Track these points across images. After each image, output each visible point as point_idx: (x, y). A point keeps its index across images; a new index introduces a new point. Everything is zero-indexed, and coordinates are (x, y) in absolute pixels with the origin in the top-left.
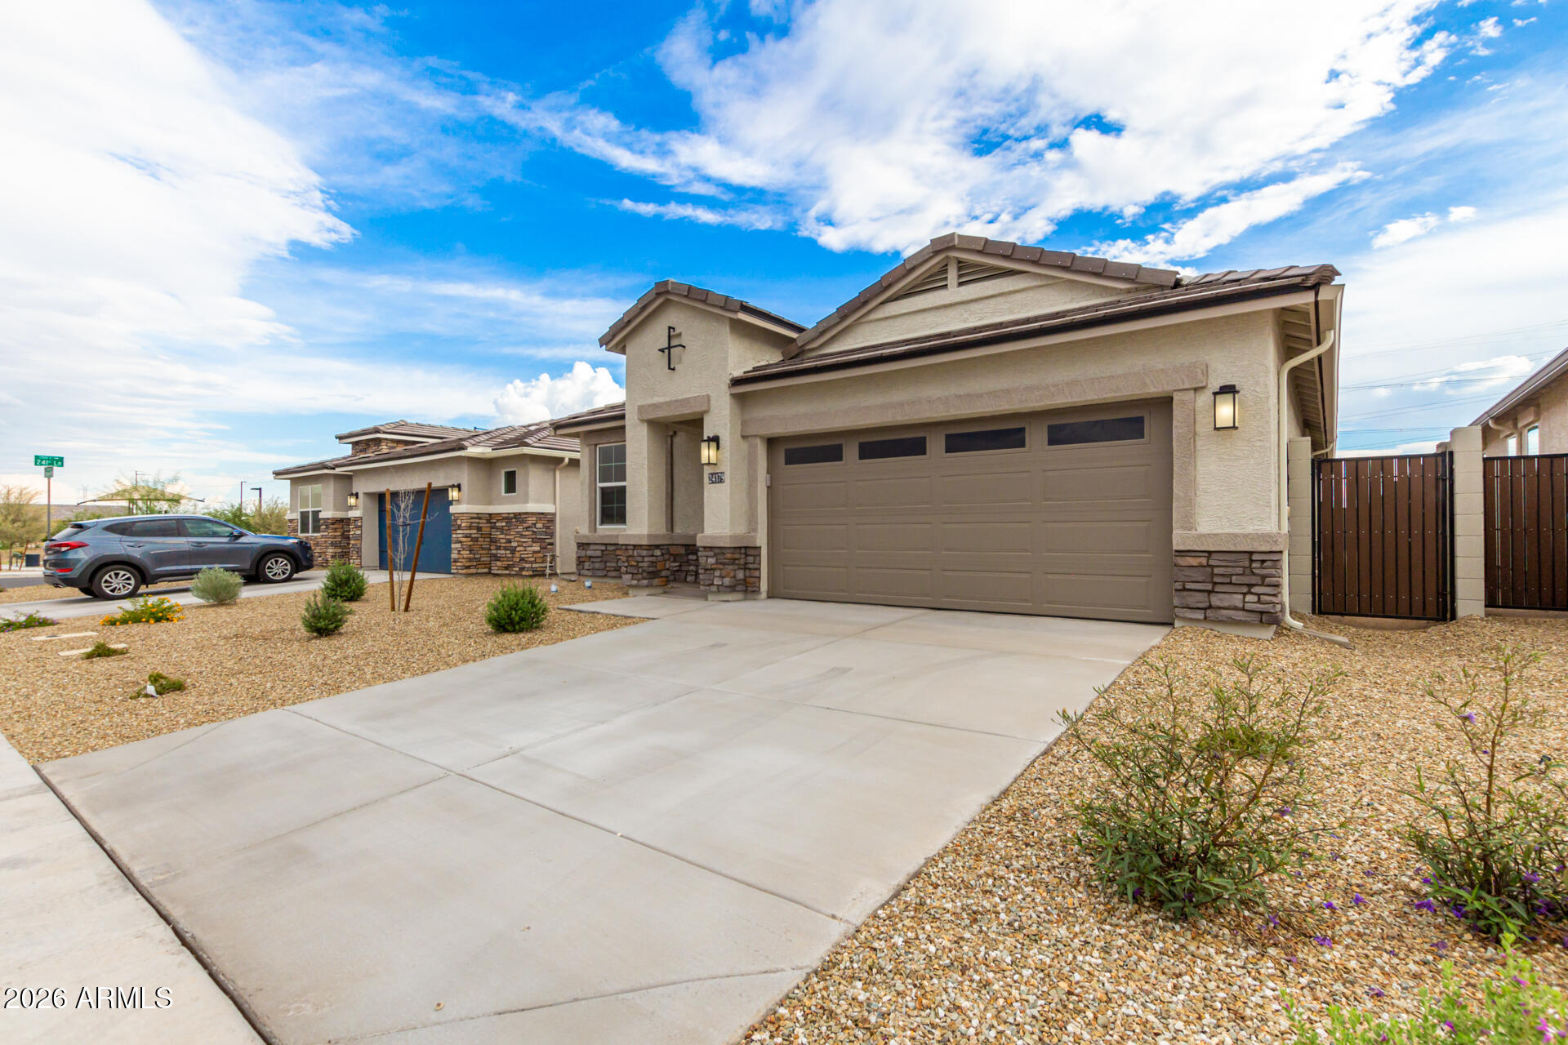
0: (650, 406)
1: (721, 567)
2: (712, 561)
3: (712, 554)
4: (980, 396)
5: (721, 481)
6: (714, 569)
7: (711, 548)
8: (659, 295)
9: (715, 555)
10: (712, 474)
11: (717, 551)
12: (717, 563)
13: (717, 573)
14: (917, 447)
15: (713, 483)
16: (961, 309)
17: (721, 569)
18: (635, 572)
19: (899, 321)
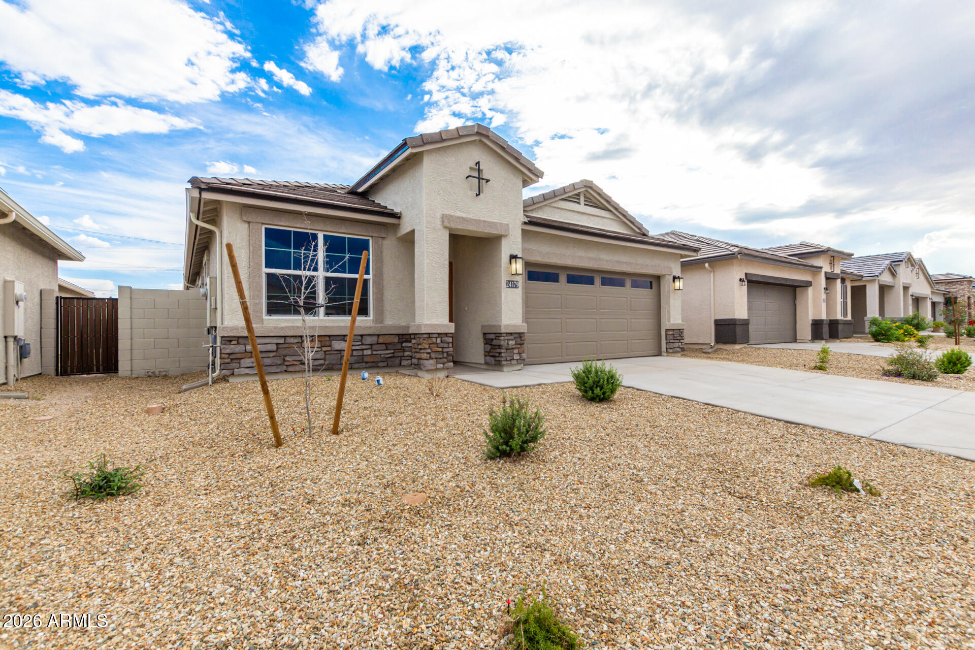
0: (459, 218)
1: (519, 346)
2: (512, 343)
3: (512, 338)
4: (622, 263)
5: (516, 287)
6: (513, 349)
7: (511, 334)
8: (478, 133)
9: (515, 338)
10: (509, 281)
11: (516, 335)
12: (516, 344)
13: (516, 351)
14: (590, 281)
15: (509, 287)
16: (587, 216)
17: (518, 348)
18: (441, 356)
19: (563, 212)
